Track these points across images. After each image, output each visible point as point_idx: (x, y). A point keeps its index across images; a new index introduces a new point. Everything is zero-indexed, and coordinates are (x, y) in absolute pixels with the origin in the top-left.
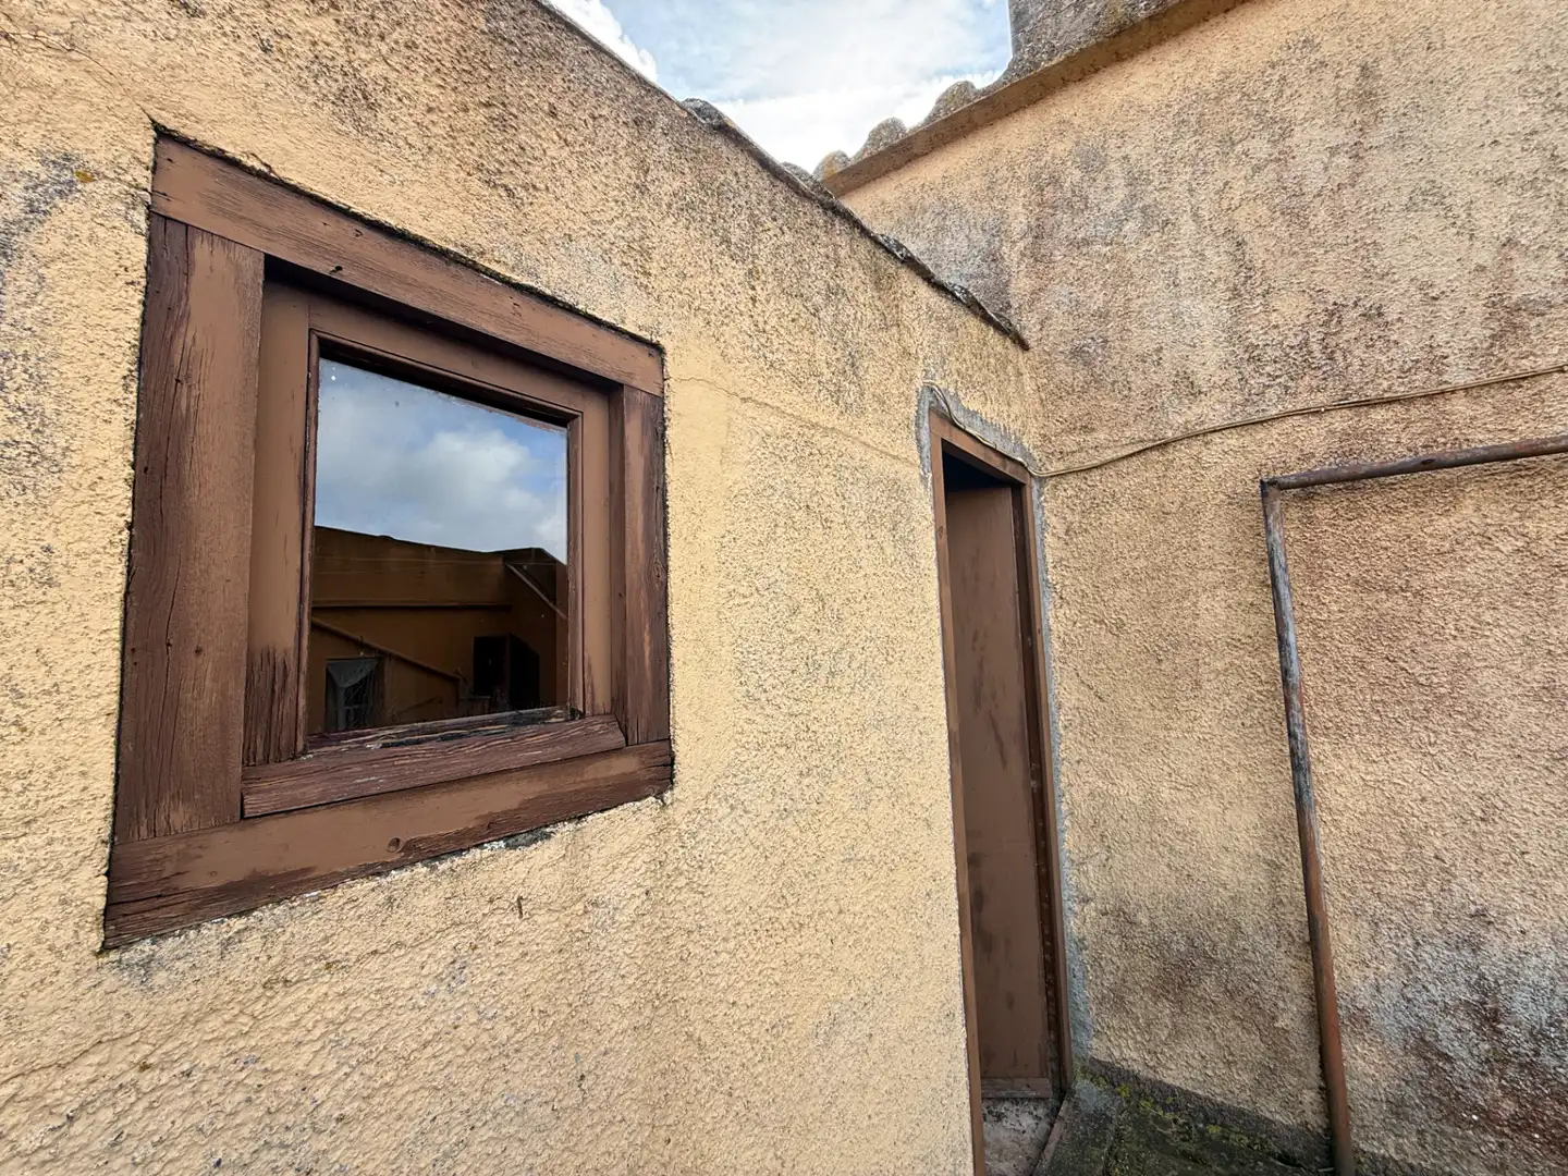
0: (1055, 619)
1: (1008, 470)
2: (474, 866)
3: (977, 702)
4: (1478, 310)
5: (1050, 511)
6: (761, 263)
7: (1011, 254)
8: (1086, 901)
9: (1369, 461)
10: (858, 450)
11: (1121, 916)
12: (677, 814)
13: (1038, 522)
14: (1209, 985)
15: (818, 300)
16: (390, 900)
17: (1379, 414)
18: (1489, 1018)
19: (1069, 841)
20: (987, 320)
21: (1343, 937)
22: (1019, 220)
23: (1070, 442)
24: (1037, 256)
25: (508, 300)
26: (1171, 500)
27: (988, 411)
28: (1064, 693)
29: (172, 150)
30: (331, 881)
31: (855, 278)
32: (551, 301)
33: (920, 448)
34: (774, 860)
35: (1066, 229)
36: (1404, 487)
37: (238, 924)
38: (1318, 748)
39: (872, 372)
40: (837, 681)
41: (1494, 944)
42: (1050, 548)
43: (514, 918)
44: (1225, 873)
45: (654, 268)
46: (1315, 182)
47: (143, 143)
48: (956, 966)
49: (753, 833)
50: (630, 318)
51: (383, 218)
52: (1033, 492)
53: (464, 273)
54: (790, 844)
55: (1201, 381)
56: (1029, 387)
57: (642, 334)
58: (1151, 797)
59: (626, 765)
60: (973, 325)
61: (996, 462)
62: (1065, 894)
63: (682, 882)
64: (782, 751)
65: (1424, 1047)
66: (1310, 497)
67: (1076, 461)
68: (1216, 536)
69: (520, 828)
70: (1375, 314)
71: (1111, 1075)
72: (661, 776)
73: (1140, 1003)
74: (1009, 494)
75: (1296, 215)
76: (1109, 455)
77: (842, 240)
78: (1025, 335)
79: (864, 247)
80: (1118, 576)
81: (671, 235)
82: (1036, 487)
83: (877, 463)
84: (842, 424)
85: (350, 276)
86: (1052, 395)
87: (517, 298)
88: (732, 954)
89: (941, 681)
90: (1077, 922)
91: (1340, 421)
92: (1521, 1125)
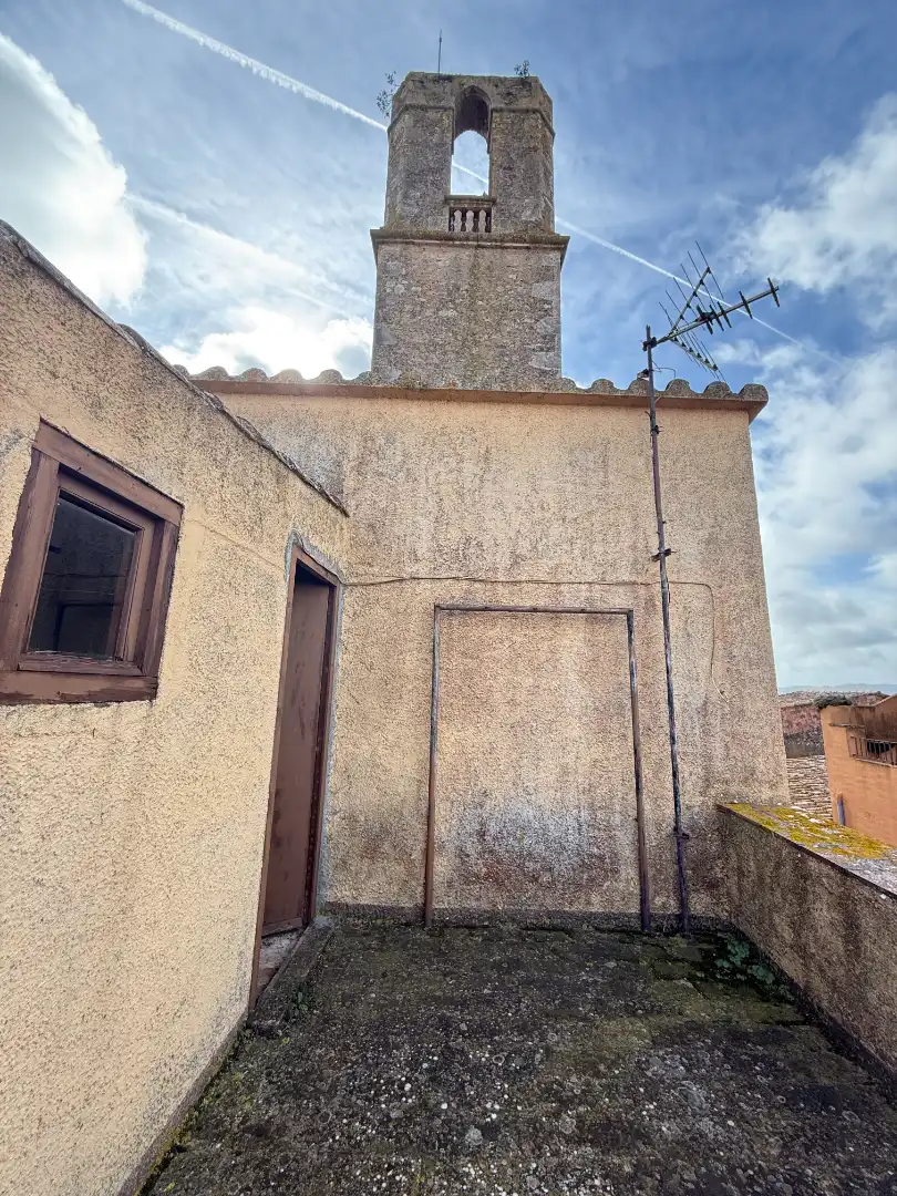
0: (341, 659)
1: (329, 578)
2: (83, 710)
3: (293, 703)
4: (508, 555)
5: (347, 601)
6: (228, 470)
7: (347, 467)
8: (335, 813)
9: (472, 604)
10: (255, 559)
11: (351, 819)
12: (156, 711)
13: (340, 608)
14: (386, 847)
15: (250, 487)
16: (55, 715)
17: (477, 585)
18: (482, 834)
19: (332, 780)
20: (329, 501)
21: (441, 811)
22: (353, 452)
23: (361, 569)
24: (359, 469)
25: (131, 483)
26: (402, 606)
27: (322, 547)
28: (340, 699)
29: (44, 427)
30: (38, 702)
31: (268, 479)
32: (147, 484)
33: (286, 562)
34: (191, 744)
35: (374, 465)
36: (480, 617)
37: (13, 708)
38: (441, 726)
39: (268, 522)
40: (229, 668)
41: (489, 804)
42: (344, 622)
43: (91, 737)
44: (401, 789)
45: (185, 471)
46: (468, 485)
47: (36, 425)
48: (263, 827)
49: (184, 729)
50: (174, 492)
51: (98, 451)
52: (340, 591)
53: (119, 472)
54: (197, 738)
55: (419, 554)
56: (347, 536)
57: (178, 500)
58: (374, 753)
59: (139, 684)
60: (322, 502)
61: (322, 573)
62: (325, 811)
63: (152, 741)
64: (201, 694)
65: (462, 854)
66: (451, 615)
67: (363, 580)
68: (416, 625)
69: (100, 699)
70: (480, 545)
71: (334, 908)
72: (151, 693)
73: (354, 864)
74: (327, 591)
75: (461, 496)
76: (378, 580)
77: (265, 460)
78: (348, 509)
79: (274, 462)
80: (375, 640)
81: (195, 457)
82: (342, 588)
83: (264, 566)
84: (252, 546)
85: (83, 472)
86: (355, 543)
87: (135, 481)
88: (166, 781)
89: (277, 679)
90: (330, 826)
91: (465, 585)
92: (487, 877)
